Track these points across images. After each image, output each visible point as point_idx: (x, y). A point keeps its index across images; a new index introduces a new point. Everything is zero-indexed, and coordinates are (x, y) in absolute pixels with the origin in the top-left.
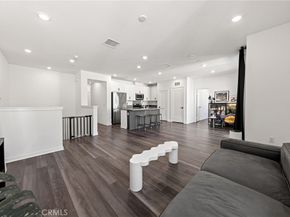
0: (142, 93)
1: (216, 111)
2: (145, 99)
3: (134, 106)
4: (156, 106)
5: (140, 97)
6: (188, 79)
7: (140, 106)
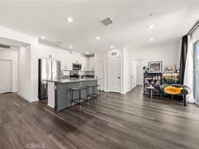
0: (79, 63)
1: (150, 81)
2: (82, 69)
3: (71, 76)
4: (93, 76)
5: (77, 67)
6: (125, 48)
7: (77, 76)
